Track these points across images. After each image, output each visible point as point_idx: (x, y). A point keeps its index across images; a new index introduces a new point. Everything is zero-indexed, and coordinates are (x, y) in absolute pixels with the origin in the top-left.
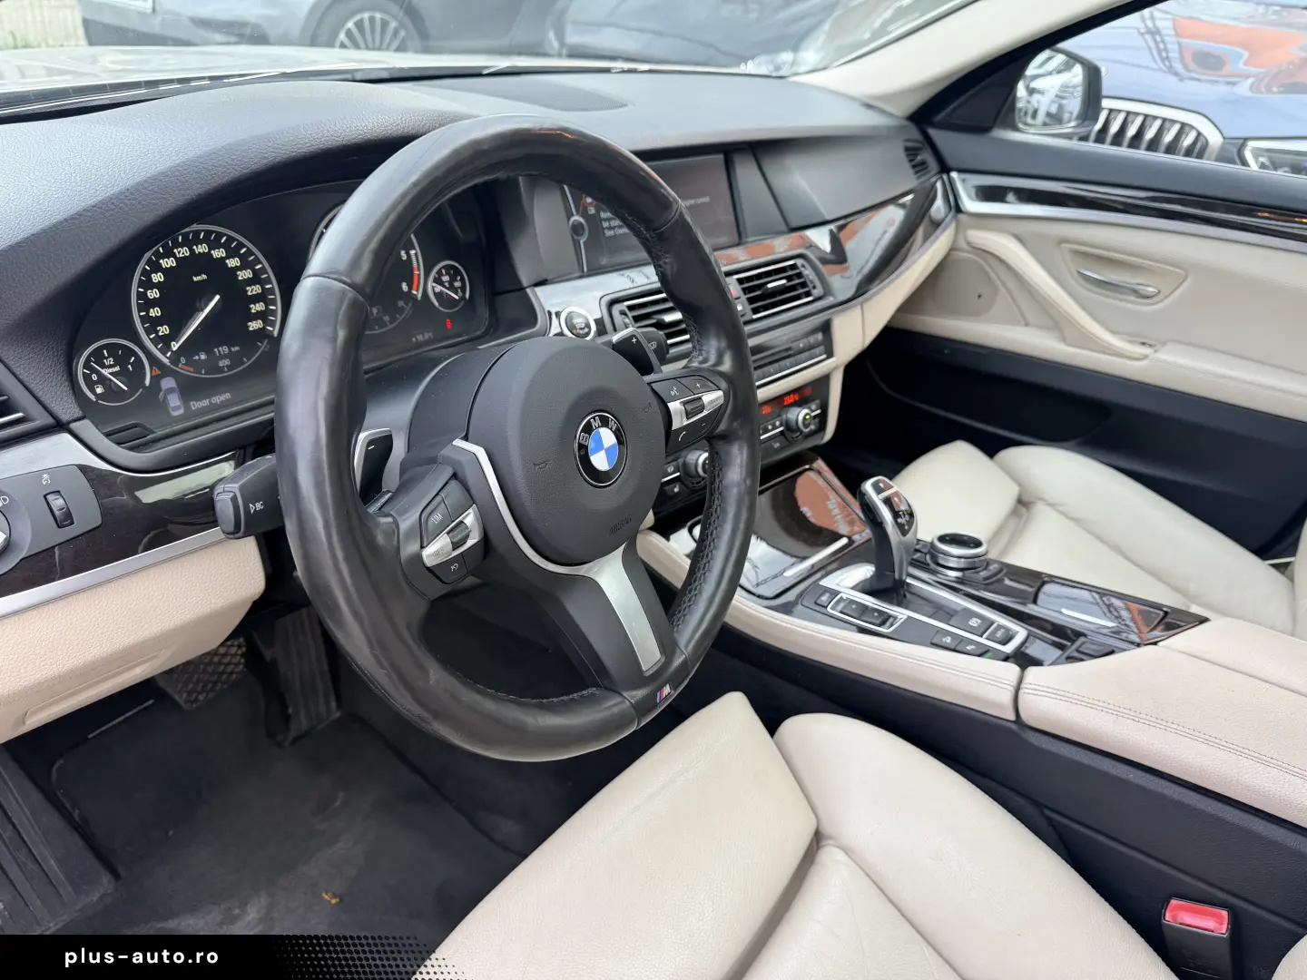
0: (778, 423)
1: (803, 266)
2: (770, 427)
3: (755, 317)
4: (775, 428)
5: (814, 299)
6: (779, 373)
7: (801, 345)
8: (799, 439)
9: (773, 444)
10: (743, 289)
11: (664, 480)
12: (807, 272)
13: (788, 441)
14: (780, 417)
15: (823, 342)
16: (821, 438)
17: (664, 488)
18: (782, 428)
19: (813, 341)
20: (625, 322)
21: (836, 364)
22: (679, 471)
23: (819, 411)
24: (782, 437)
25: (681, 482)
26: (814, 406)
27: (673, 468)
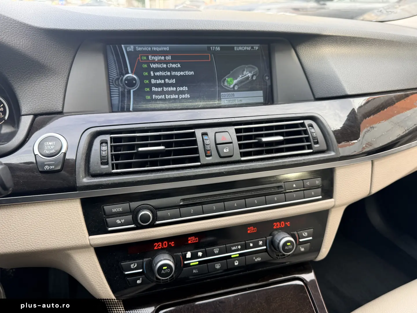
0: (261, 243)
1: (311, 126)
2: (251, 245)
3: (243, 159)
4: (256, 245)
5: (314, 151)
6: (266, 205)
7: (294, 186)
8: (285, 257)
9: (254, 258)
10: (238, 137)
11: (126, 273)
12: (313, 130)
13: (272, 257)
14: (265, 238)
15: (321, 186)
16: (315, 256)
17: (126, 278)
18: (265, 247)
19: (309, 183)
20: (101, 149)
21: (334, 204)
22: (142, 268)
23: (311, 238)
24: (266, 253)
25: (146, 276)
26: (305, 234)
27: (136, 265)
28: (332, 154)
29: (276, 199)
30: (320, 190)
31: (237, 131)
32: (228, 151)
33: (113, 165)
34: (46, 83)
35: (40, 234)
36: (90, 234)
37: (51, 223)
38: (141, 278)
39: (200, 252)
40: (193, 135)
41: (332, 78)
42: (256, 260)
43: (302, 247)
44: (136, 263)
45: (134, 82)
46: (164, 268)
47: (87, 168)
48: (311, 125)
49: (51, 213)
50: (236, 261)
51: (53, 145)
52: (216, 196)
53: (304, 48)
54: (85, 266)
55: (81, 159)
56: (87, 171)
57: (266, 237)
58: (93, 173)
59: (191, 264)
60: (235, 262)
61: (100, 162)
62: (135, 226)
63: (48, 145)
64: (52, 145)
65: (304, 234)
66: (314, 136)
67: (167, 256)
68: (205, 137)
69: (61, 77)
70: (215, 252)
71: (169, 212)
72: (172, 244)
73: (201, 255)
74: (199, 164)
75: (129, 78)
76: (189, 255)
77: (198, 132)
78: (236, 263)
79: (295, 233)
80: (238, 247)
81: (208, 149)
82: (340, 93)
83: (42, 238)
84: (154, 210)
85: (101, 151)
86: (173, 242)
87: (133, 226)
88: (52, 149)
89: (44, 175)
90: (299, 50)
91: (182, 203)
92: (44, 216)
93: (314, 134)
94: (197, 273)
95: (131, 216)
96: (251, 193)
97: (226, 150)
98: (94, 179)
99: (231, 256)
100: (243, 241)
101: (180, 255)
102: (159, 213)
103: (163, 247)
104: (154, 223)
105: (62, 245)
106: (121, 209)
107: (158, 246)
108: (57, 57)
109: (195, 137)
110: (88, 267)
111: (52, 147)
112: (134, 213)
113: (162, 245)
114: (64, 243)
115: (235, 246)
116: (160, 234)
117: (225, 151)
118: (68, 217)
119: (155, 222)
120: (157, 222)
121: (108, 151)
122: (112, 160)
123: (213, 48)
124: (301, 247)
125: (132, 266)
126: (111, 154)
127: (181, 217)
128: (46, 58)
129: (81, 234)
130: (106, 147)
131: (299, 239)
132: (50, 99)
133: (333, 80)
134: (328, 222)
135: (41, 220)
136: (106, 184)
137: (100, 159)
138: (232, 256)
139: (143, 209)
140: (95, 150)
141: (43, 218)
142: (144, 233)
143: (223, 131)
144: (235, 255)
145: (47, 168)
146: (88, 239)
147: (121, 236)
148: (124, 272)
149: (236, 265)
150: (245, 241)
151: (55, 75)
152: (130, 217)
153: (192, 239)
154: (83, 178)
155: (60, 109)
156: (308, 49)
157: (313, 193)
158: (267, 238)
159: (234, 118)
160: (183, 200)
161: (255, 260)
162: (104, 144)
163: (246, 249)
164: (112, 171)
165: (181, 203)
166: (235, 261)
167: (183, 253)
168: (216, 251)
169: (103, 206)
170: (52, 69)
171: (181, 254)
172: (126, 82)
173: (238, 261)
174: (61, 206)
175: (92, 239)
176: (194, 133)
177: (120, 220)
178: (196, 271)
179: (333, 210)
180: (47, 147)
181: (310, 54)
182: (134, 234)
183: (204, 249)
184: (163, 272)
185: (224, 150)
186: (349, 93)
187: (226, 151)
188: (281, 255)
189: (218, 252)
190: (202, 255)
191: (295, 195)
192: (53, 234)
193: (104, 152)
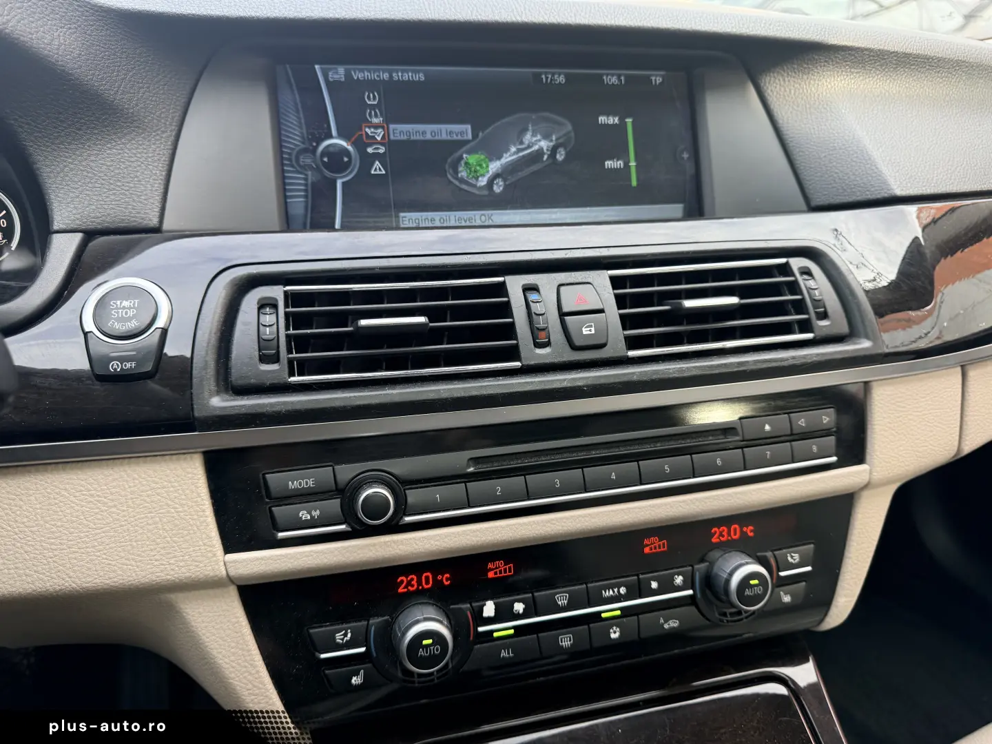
0: (679, 580)
2: (654, 585)
3: (632, 353)
5: (817, 338)
6: (694, 477)
7: (767, 427)
8: (742, 620)
9: (662, 621)
10: (617, 297)
11: (323, 656)
12: (811, 283)
13: (708, 619)
14: (690, 568)
15: (834, 429)
16: (818, 618)
17: (323, 671)
18: (690, 592)
19: (806, 422)
20: (261, 321)
21: (870, 479)
22: (365, 643)
23: (809, 568)
24: (693, 609)
25: (374, 666)
26: (794, 558)
27: (349, 635)
28: (863, 345)
29: (719, 462)
30: (831, 440)
31: (616, 282)
32: (593, 332)
33: (290, 362)
34: (120, 154)
35: (94, 547)
36: (228, 549)
37: (125, 516)
38: (362, 671)
39: (519, 601)
40: (501, 289)
41: (853, 155)
42: (666, 626)
43: (786, 594)
44: (349, 631)
45: (346, 159)
46: (425, 642)
47: (222, 371)
48: (806, 271)
49: (125, 489)
50: (614, 628)
51: (134, 308)
52: (561, 451)
53: (779, 80)
54: (214, 635)
55: (208, 346)
56: (221, 378)
57: (692, 566)
58: (240, 382)
59: (496, 635)
60: (611, 631)
61: (257, 353)
62: (350, 529)
63: (120, 308)
64: (130, 308)
65: (792, 557)
66: (816, 298)
67: (430, 611)
68: (532, 296)
69: (158, 140)
70: (560, 603)
71: (437, 493)
72: (445, 579)
73: (521, 611)
74: (517, 364)
75: (331, 149)
76: (489, 609)
77: (515, 284)
78: (615, 632)
79: (769, 554)
80: (619, 591)
81: (542, 325)
82: (876, 192)
83: (99, 557)
84: (399, 486)
85: (261, 326)
86: (448, 575)
87: (343, 527)
88: (130, 319)
89: (108, 386)
90: (767, 85)
91: (471, 469)
92: (105, 498)
93: (816, 292)
94: (510, 657)
95: (339, 500)
96: (652, 446)
97: (587, 329)
98: (242, 400)
99: (600, 613)
100: (633, 576)
101: (467, 608)
102: (413, 496)
103: (420, 587)
104: (398, 522)
105: (154, 578)
106: (311, 483)
107: (409, 583)
108: (148, 88)
109: (507, 295)
110: (221, 638)
111: (131, 313)
112: (347, 493)
113: (419, 583)
114: (158, 570)
115: (611, 587)
116: (415, 551)
117: (585, 333)
118: (169, 502)
119: (402, 517)
120: (408, 519)
121: (278, 326)
122: (290, 351)
123: (547, 78)
124: (782, 593)
125: (339, 637)
126: (288, 336)
127: (470, 507)
128: (119, 88)
129: (203, 548)
130: (274, 317)
131: (779, 570)
132: (127, 193)
133: (855, 159)
134: (851, 527)
135: (98, 508)
136: (273, 412)
137: (256, 347)
138: (603, 615)
139: (369, 482)
140: (245, 324)
141: (105, 504)
142: (372, 548)
143: (577, 281)
144: (610, 610)
145: (115, 366)
146: (222, 563)
147: (310, 554)
148: (317, 654)
149: (614, 639)
150: (638, 575)
151: (143, 133)
152: (334, 505)
153: (496, 568)
154: (211, 396)
155: (154, 222)
156: (789, 81)
157: (815, 448)
158: (696, 567)
159: (606, 249)
160: (476, 460)
161: (663, 624)
162: (268, 309)
163: (641, 597)
164: (289, 380)
165: (469, 468)
166: (612, 628)
167: (474, 604)
168: (562, 600)
169: (264, 474)
170: (135, 118)
171: (469, 605)
172: (326, 159)
173: (618, 629)
174: (151, 472)
175: (235, 561)
176: (503, 284)
177: (309, 513)
178: (509, 653)
179: (865, 494)
180: (118, 313)
181: (795, 94)
182: (344, 548)
183: (531, 595)
184: (421, 652)
185: (584, 329)
186: (899, 192)
187: (589, 333)
188: (732, 614)
189: (566, 602)
190: (524, 609)
191: (768, 453)
192: (129, 548)
193: (268, 329)
